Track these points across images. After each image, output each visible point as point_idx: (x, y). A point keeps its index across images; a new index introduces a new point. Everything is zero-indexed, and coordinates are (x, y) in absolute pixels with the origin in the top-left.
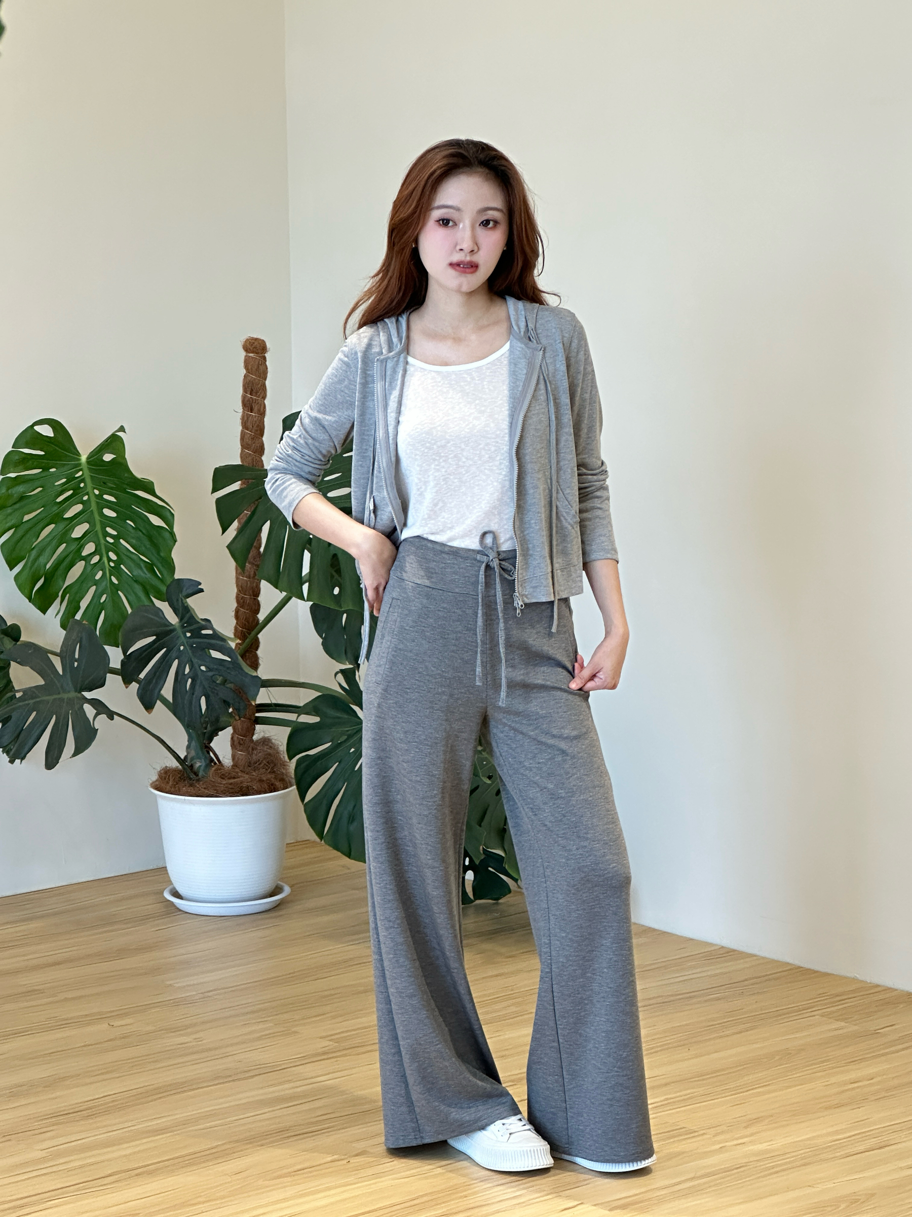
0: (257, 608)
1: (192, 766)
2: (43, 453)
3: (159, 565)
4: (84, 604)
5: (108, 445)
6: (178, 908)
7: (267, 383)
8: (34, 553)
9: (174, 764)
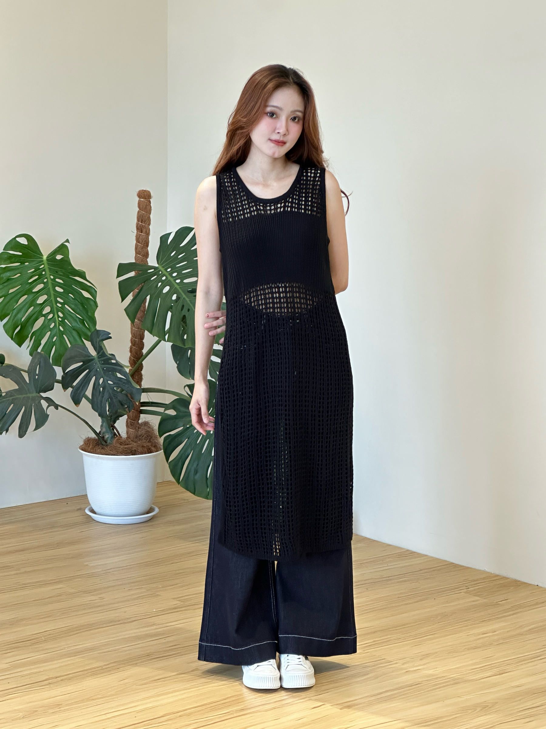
0: (142, 346)
1: (103, 437)
2: (21, 254)
3: (88, 320)
4: (43, 342)
5: (59, 250)
6: (93, 519)
7: (151, 216)
8: (15, 312)
9: (93, 436)
